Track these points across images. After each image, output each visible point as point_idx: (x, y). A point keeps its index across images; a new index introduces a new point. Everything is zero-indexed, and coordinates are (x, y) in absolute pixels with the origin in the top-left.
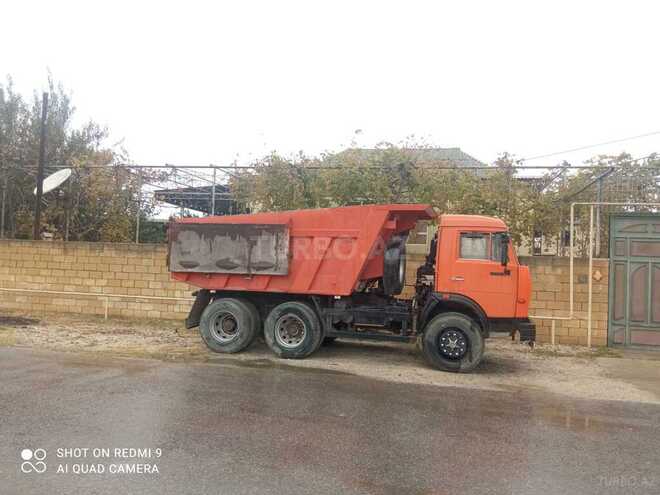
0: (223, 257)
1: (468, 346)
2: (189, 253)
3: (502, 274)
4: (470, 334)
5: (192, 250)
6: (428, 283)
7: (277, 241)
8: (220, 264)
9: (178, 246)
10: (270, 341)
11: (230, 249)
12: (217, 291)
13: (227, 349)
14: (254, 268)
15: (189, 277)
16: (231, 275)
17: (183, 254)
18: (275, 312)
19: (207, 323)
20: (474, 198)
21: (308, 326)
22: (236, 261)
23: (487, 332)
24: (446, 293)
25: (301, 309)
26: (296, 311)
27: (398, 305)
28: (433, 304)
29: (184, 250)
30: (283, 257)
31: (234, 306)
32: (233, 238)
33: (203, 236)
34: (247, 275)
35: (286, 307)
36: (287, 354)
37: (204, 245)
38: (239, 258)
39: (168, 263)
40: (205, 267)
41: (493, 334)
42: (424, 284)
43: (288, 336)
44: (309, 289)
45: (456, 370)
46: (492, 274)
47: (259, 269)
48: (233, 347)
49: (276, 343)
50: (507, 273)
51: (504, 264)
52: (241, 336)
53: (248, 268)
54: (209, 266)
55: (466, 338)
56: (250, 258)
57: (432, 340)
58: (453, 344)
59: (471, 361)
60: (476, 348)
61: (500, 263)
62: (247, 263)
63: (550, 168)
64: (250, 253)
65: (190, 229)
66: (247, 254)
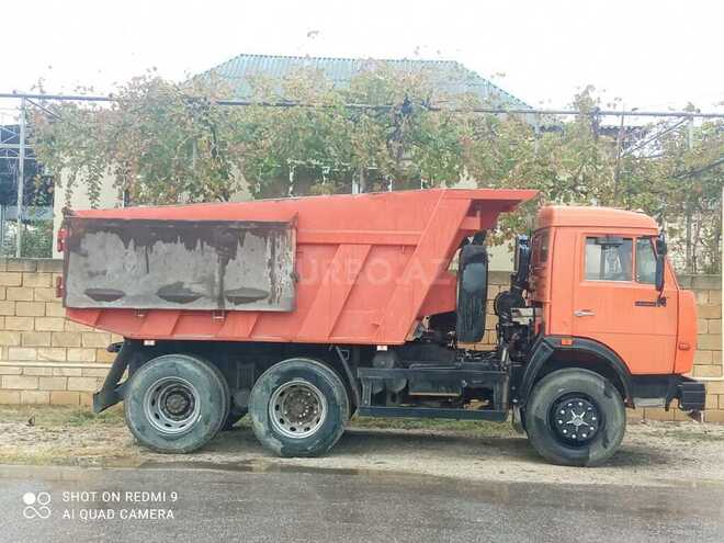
0: (171, 281)
1: (601, 422)
2: (104, 273)
3: (652, 304)
4: (604, 402)
5: (110, 269)
6: (524, 322)
7: (273, 252)
8: (164, 294)
9: (82, 259)
10: (261, 428)
11: (185, 267)
12: (157, 341)
13: (178, 445)
14: (230, 300)
15: (102, 317)
16: (183, 312)
17: (92, 275)
18: (269, 376)
19: (139, 401)
20: (537, 167)
21: (331, 399)
22: (198, 288)
23: (631, 398)
24: (565, 336)
25: (315, 369)
26: (307, 374)
27: (467, 359)
28: (545, 356)
29: (93, 269)
30: (285, 280)
31: (190, 368)
32: (190, 247)
33: (132, 243)
34: (218, 313)
35: (289, 366)
36: (291, 449)
37: (132, 257)
38: (202, 281)
39: (61, 292)
40: (136, 299)
41: (640, 403)
42: (517, 324)
43: (287, 420)
44: (331, 335)
45: (581, 463)
46: (638, 304)
47: (238, 301)
48: (191, 442)
49: (271, 431)
50: (662, 301)
51: (660, 288)
52: (206, 421)
53: (220, 300)
54: (146, 298)
55: (597, 410)
56: (222, 281)
57: (543, 416)
58: (577, 419)
59: (605, 447)
60: (613, 425)
61: (654, 287)
62: (216, 292)
63: (655, 115)
64: (223, 272)
65: (106, 230)
66: (217, 275)
